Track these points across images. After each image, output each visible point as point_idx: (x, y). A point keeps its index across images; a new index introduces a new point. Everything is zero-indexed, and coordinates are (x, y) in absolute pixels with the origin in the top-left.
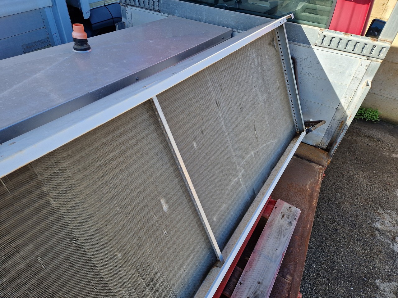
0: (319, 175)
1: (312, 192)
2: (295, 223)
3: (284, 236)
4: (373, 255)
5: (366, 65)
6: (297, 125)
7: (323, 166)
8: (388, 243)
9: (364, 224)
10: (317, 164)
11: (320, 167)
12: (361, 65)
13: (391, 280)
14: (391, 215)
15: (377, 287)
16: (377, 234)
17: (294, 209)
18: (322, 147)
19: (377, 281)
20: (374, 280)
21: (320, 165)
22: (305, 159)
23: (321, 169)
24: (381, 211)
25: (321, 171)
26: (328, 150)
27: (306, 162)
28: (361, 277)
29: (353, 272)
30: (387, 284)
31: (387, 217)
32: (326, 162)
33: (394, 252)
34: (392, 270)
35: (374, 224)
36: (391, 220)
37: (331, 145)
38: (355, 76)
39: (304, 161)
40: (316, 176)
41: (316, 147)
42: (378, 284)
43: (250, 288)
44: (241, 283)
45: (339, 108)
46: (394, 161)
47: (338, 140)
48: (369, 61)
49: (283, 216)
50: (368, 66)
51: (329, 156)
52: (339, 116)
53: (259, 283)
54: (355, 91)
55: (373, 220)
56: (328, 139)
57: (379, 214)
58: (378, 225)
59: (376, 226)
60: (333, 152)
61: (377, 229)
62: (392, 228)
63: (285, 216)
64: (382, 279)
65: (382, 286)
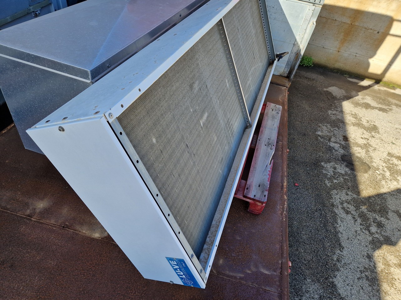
0: (285, 93)
1: (283, 102)
2: (280, 113)
3: (276, 119)
4: (318, 150)
5: (312, 10)
6: (270, 56)
7: (286, 87)
8: (326, 142)
9: (310, 133)
10: (283, 86)
11: (285, 88)
12: (309, 10)
13: (330, 162)
14: (326, 126)
15: (322, 166)
16: (319, 138)
17: (277, 106)
18: (284, 76)
19: (322, 163)
20: (321, 163)
21: (284, 86)
22: (275, 84)
23: (285, 89)
24: (320, 125)
25: (286, 90)
26: (288, 77)
27: (275, 85)
28: (313, 162)
29: (307, 160)
30: (328, 164)
31: (324, 128)
32: (288, 84)
33: (330, 147)
34: (330, 156)
35: (317, 133)
36: (327, 129)
37: (290, 73)
38: (305, 19)
39: (274, 85)
40: (283, 93)
41: (281, 76)
42: (323, 165)
43: (265, 141)
44: (259, 140)
45: (295, 44)
46: (325, 93)
47: (296, 67)
48: (315, 7)
49: (273, 110)
50: (314, 11)
51: (289, 80)
52: (295, 50)
53: (269, 139)
54: (306, 30)
55: (316, 130)
56: (288, 68)
57: (319, 126)
58: (319, 133)
59: (318, 134)
60: (292, 77)
61: (319, 135)
62: (328, 134)
63: (274, 110)
64: (325, 162)
65: (325, 166)
